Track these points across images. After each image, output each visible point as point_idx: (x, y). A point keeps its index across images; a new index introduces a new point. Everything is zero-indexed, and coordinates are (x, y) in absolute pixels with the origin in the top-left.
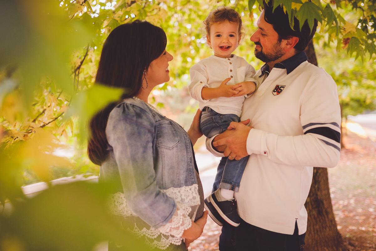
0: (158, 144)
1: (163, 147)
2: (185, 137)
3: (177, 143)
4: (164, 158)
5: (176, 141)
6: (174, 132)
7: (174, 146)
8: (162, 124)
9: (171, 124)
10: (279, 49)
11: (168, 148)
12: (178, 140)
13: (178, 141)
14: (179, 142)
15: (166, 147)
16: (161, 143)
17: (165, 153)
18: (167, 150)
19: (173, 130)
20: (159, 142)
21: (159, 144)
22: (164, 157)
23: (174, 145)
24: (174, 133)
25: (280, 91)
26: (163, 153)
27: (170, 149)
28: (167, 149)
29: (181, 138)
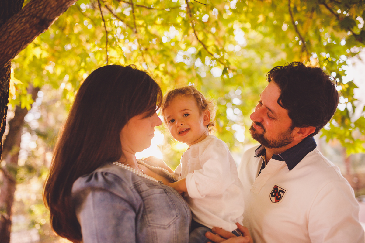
0: (148, 223)
1: (155, 225)
2: (187, 209)
3: (175, 219)
4: (156, 241)
5: (173, 216)
6: (170, 203)
7: (171, 223)
8: (152, 195)
9: (166, 193)
10: (288, 138)
11: (162, 226)
12: (176, 213)
13: (175, 216)
14: (177, 216)
15: (159, 226)
16: (152, 220)
17: (158, 234)
18: (161, 230)
19: (168, 200)
20: (150, 219)
21: (150, 222)
22: (157, 239)
23: (171, 221)
24: (169, 205)
25: (279, 197)
26: (155, 235)
27: (165, 228)
28: (160, 228)
29: (179, 210)
